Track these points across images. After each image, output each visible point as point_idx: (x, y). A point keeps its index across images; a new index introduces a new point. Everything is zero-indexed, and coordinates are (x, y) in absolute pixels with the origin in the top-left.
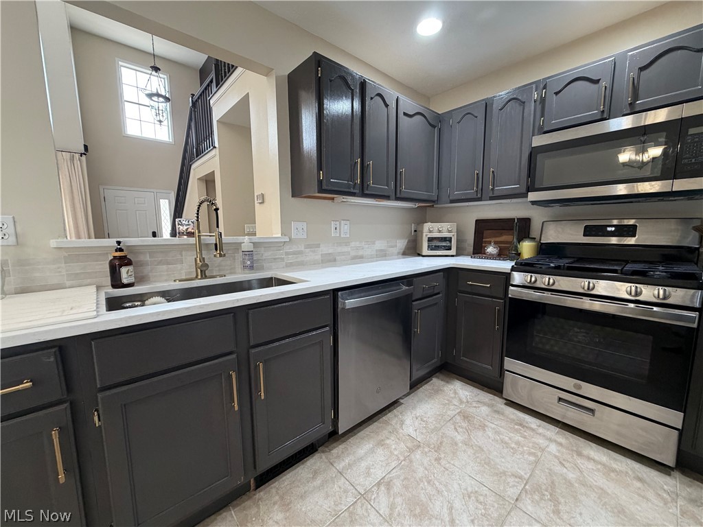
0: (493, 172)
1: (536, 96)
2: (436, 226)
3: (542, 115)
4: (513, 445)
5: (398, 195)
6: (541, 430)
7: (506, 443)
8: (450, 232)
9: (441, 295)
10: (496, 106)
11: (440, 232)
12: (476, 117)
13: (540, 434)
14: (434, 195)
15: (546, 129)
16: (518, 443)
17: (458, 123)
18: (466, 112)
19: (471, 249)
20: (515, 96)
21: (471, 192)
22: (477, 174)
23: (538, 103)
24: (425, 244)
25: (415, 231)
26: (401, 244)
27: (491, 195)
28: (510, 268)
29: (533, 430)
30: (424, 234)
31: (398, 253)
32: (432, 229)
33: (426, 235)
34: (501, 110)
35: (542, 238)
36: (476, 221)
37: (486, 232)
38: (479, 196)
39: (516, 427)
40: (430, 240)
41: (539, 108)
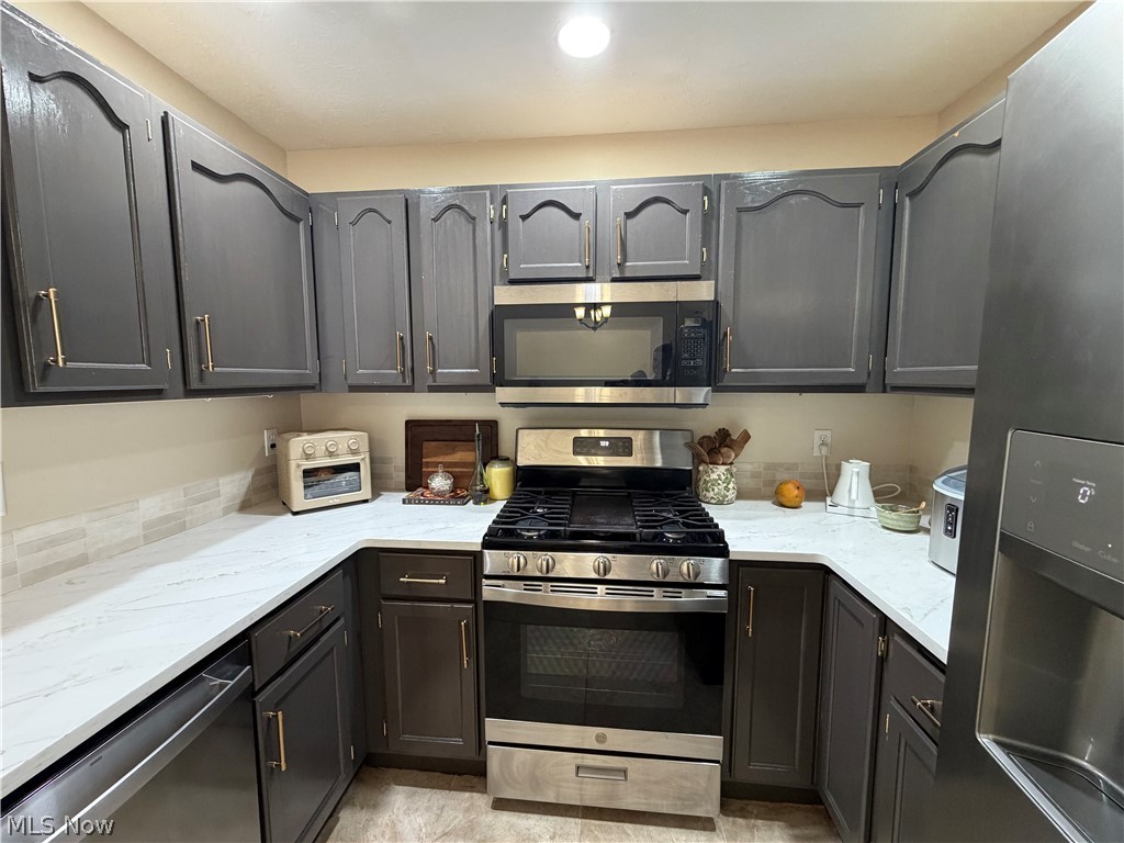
0: (431, 338)
1: (492, 212)
2: (321, 440)
3: (505, 250)
8: (354, 452)
9: (342, 622)
10: (426, 212)
11: (331, 454)
12: (389, 222)
14: (310, 371)
15: (512, 276)
17: (353, 224)
18: (369, 206)
20: (457, 202)
21: (392, 374)
22: (401, 338)
23: (496, 225)
24: (297, 484)
25: (273, 446)
26: (235, 484)
27: (430, 382)
28: (481, 540)
30: (294, 463)
32: (306, 450)
33: (298, 466)
34: (435, 220)
35: (519, 458)
36: (407, 422)
37: (428, 446)
38: (408, 382)
40: (307, 473)
41: (498, 234)
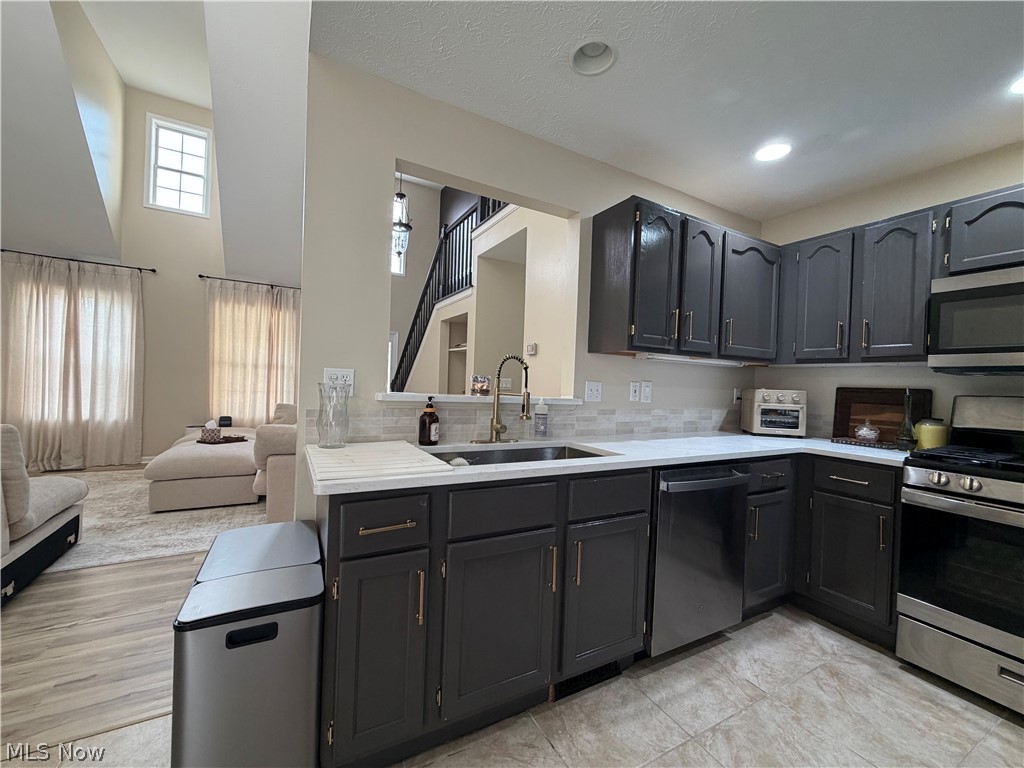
0: (867, 324)
1: (935, 225)
2: (774, 394)
3: (947, 249)
4: (920, 726)
5: (723, 353)
6: (968, 715)
7: (906, 720)
8: (795, 403)
9: (787, 491)
10: (870, 238)
11: (780, 402)
12: (838, 251)
13: (968, 720)
14: (771, 352)
15: (953, 269)
16: (927, 724)
17: (810, 258)
18: (824, 244)
19: (830, 429)
20: (900, 226)
21: (831, 350)
22: (841, 326)
23: (938, 234)
24: (757, 418)
25: (738, 398)
26: (718, 416)
27: (864, 355)
28: (903, 460)
29: (954, 712)
30: (756, 405)
31: (714, 428)
32: (765, 398)
33: (760, 406)
34: (877, 242)
35: (955, 421)
36: (838, 389)
37: (855, 407)
38: (845, 355)
39: (924, 702)
40: (765, 412)
41: (940, 241)
